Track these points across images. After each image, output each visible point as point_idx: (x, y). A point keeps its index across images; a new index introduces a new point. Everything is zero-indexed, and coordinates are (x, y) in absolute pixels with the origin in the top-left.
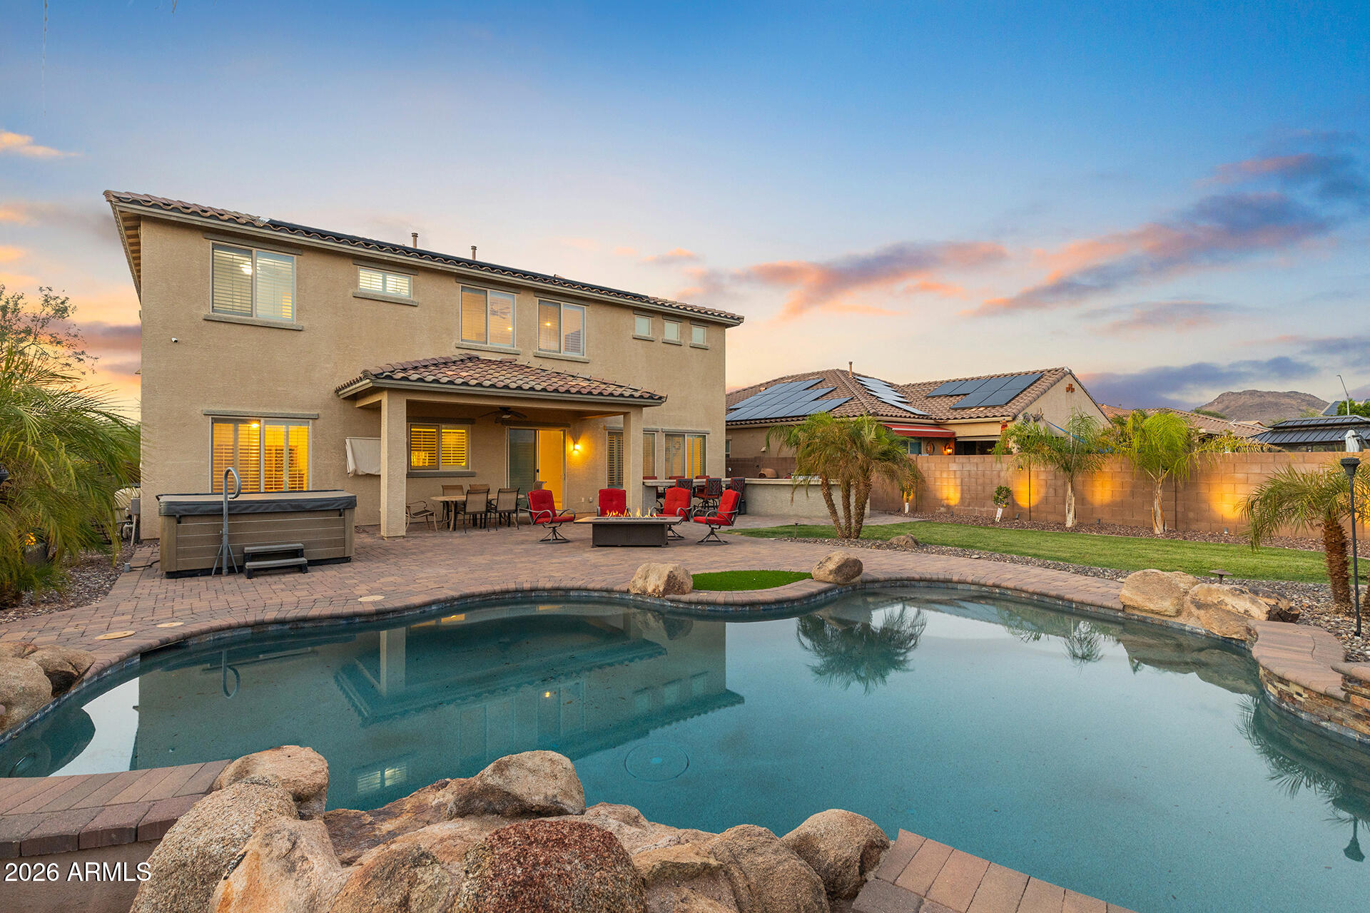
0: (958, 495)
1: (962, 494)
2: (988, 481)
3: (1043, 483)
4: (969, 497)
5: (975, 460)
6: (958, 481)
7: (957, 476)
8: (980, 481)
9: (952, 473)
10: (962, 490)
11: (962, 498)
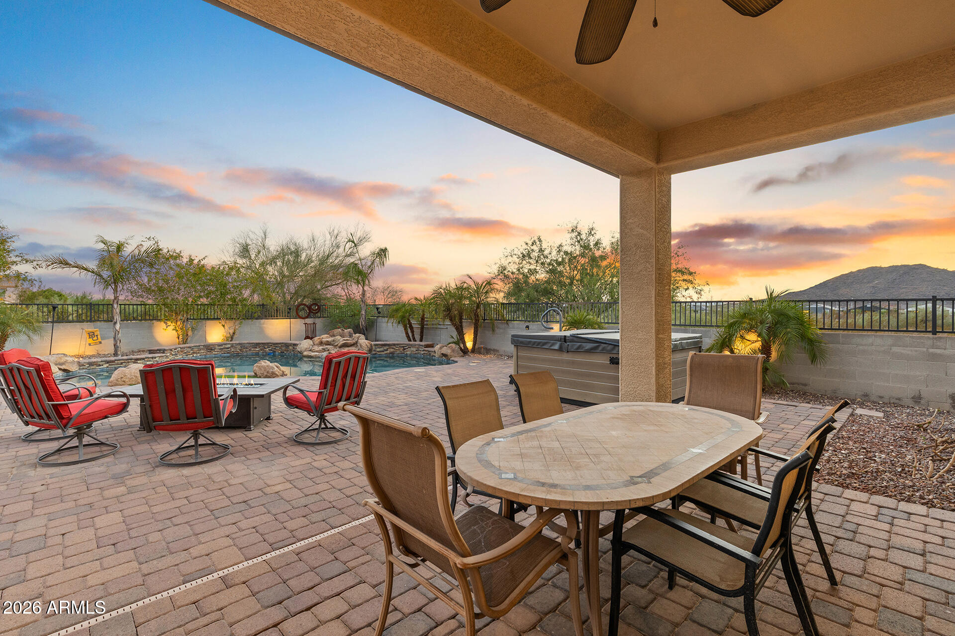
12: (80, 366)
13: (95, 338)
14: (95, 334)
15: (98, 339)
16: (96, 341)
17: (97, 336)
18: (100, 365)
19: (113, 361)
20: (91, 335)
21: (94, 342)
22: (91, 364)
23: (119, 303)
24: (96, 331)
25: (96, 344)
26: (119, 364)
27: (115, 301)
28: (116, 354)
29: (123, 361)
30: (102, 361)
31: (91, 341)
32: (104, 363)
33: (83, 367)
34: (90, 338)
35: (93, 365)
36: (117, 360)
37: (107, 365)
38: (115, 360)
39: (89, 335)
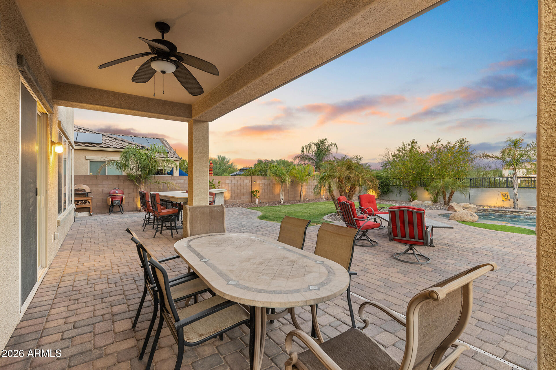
0: (230, 195)
1: (231, 194)
2: (242, 188)
3: (261, 187)
4: (234, 195)
5: (237, 179)
6: (230, 188)
7: (229, 186)
8: (239, 188)
9: (227, 184)
10: (231, 192)
11: (231, 196)
12: (478, 211)
13: (506, 197)
14: (507, 195)
15: (508, 198)
16: (506, 199)
17: (507, 196)
18: (490, 212)
19: (497, 211)
20: (504, 195)
21: (505, 199)
22: (484, 210)
23: (517, 177)
24: (507, 193)
25: (507, 201)
26: (501, 213)
27: (514, 176)
28: (514, 208)
29: (504, 212)
30: (490, 210)
31: (504, 199)
32: (492, 211)
33: (480, 211)
34: (503, 197)
35: (486, 211)
36: (500, 210)
37: (494, 212)
38: (499, 210)
39: (503, 195)
